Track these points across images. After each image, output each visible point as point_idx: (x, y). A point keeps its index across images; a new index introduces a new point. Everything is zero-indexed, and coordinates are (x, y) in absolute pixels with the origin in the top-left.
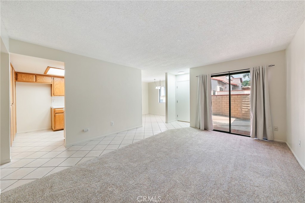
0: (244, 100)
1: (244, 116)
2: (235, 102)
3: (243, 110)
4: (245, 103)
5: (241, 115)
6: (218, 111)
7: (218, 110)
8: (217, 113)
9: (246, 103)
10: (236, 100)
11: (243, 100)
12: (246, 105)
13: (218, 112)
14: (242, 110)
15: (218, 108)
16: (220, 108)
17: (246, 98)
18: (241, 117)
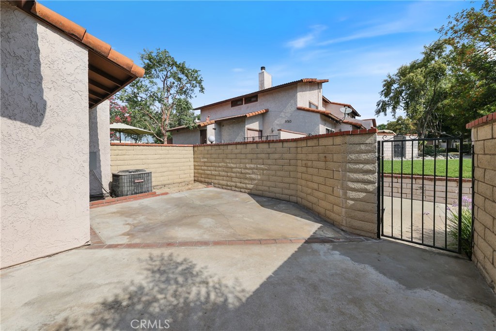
0: (353, 157)
1: (352, 218)
2: (326, 161)
3: (351, 194)
4: (357, 166)
5: (343, 214)
6: (286, 188)
7: (287, 185)
8: (284, 197)
9: (361, 166)
10: (329, 156)
11: (350, 153)
12: (361, 176)
13: (286, 191)
14: (345, 194)
15: (287, 180)
16: (291, 180)
17: (363, 147)
18: (344, 223)
